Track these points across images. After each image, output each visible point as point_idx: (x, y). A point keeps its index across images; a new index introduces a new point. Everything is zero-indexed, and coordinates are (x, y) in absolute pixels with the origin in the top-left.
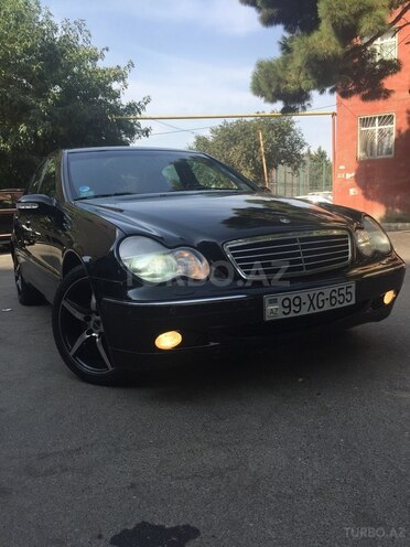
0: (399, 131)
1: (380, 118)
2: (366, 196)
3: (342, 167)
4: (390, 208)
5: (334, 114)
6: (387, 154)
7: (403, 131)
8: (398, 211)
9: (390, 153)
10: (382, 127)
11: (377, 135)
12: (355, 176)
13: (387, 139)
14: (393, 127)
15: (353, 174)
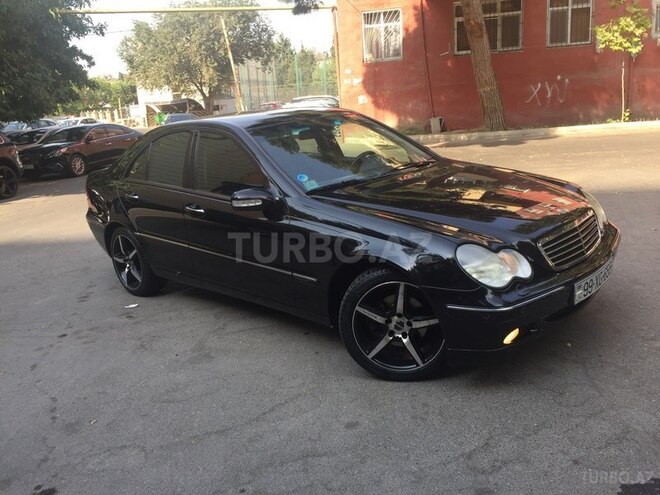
0: (406, 30)
1: (385, 13)
2: (377, 104)
3: (348, 71)
4: (403, 118)
5: (334, 9)
6: (394, 55)
7: (411, 30)
8: (411, 120)
9: (398, 54)
10: (387, 24)
11: (383, 33)
12: (364, 82)
13: (393, 38)
14: (398, 25)
15: (360, 80)
